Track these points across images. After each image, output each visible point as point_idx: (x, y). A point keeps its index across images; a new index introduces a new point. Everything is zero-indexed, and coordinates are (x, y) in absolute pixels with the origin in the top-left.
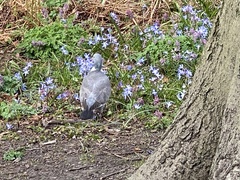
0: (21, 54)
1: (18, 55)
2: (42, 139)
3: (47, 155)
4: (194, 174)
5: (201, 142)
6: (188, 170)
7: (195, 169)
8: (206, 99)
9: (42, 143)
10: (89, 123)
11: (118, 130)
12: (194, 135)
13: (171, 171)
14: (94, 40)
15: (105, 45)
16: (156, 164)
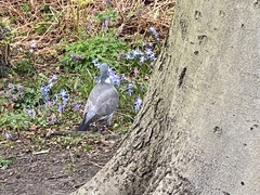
0: (62, 67)
1: (58, 68)
2: (36, 149)
3: (35, 164)
4: (144, 182)
5: (151, 150)
6: (138, 178)
7: (145, 177)
8: (156, 109)
9: (34, 153)
10: (89, 134)
11: (113, 142)
12: (145, 144)
13: (122, 178)
14: (132, 55)
15: (142, 59)
16: (110, 172)
